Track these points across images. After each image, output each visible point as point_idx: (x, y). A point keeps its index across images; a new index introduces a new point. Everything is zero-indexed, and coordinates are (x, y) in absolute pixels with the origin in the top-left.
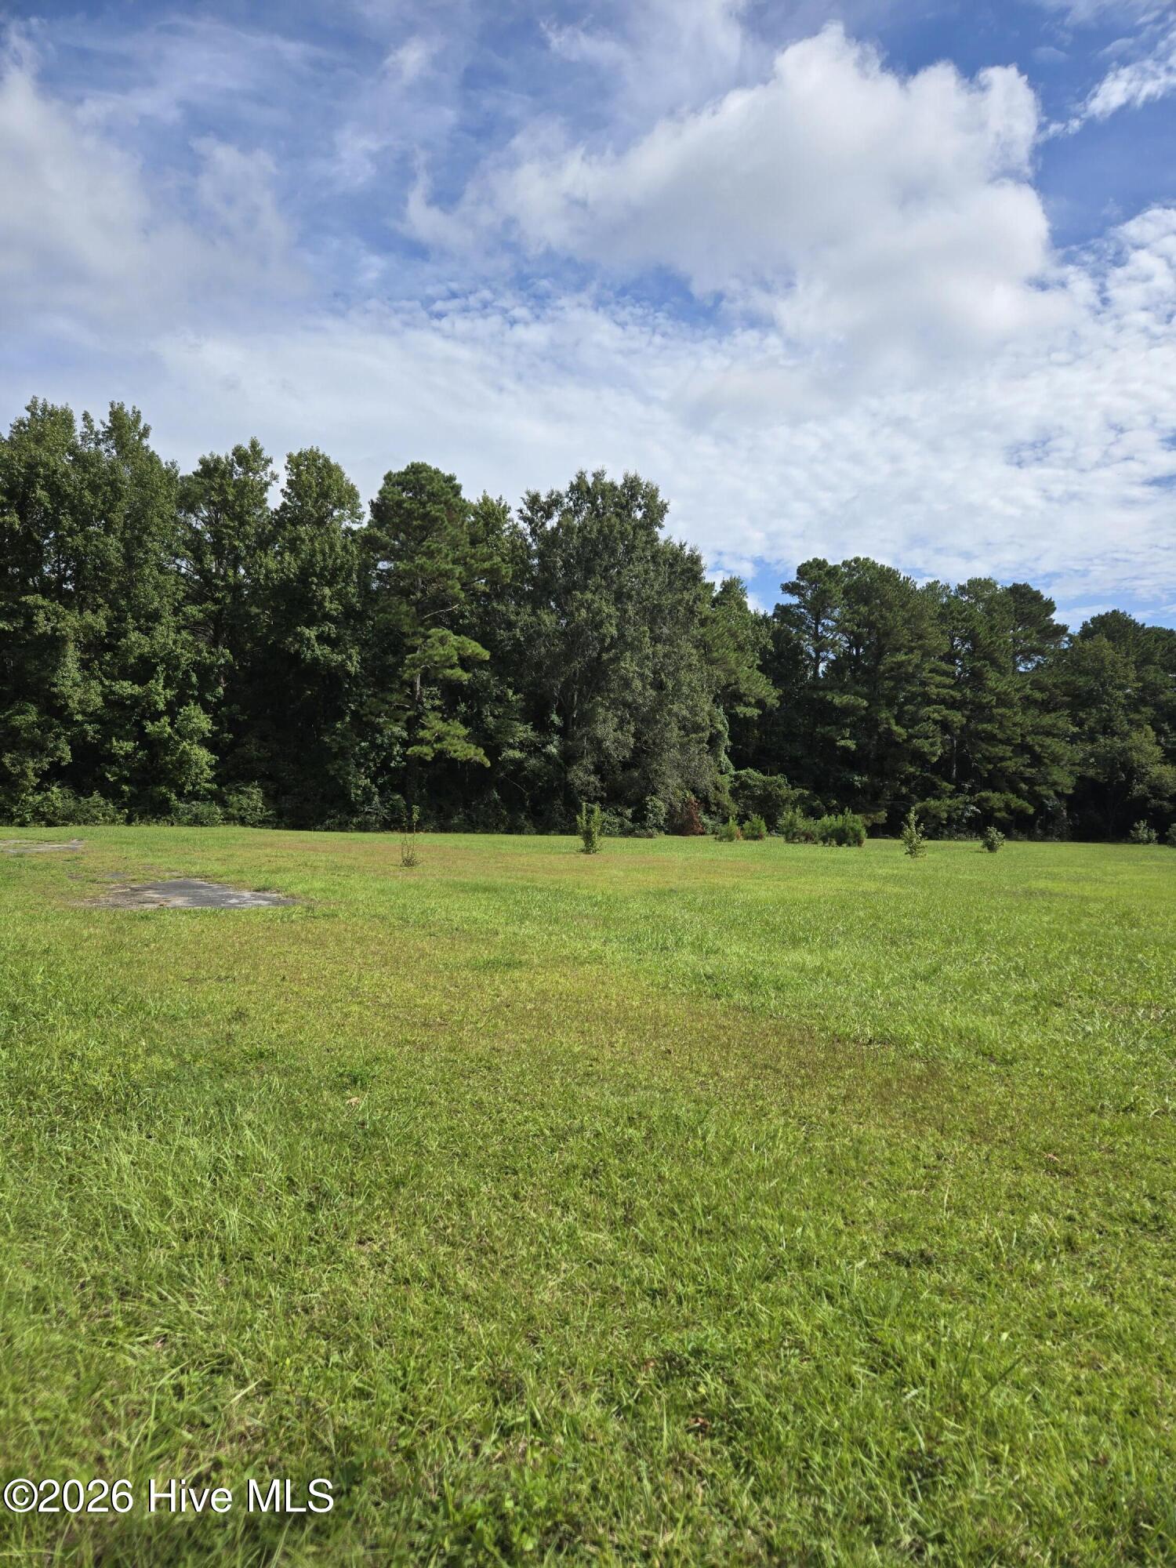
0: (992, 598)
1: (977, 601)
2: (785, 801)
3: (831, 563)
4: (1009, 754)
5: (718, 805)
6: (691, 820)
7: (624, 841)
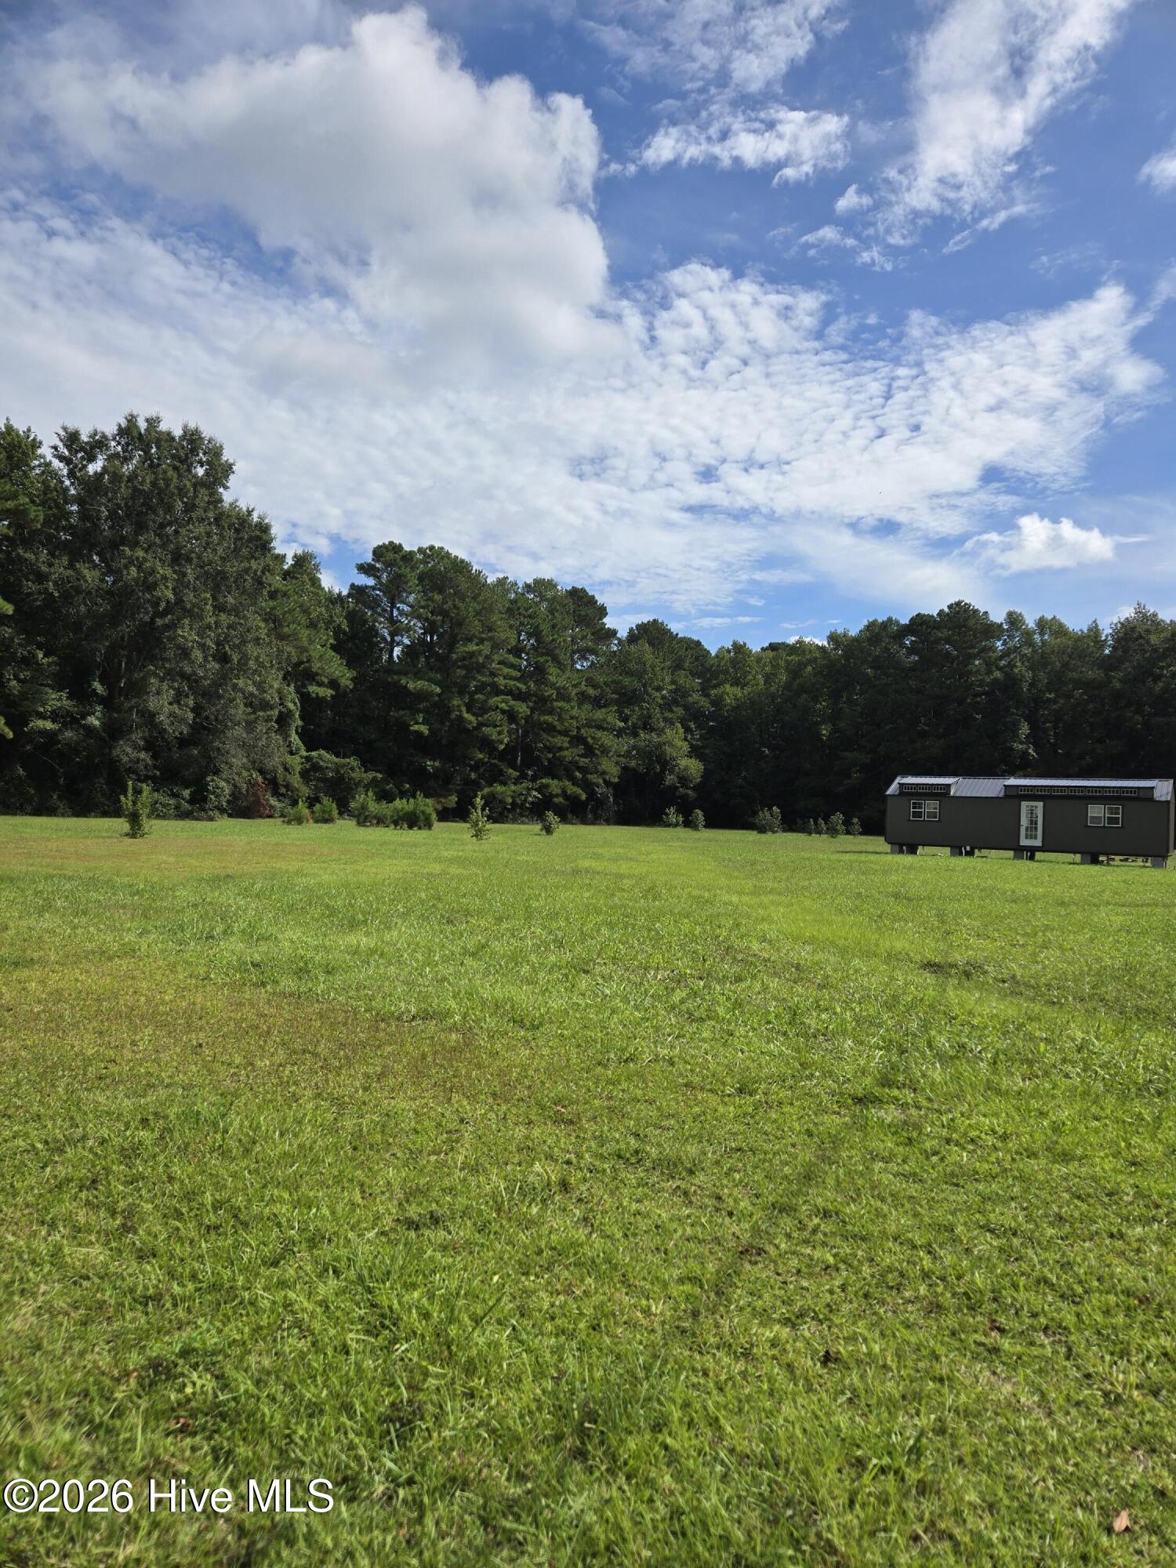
0: (554, 598)
1: (542, 600)
2: (358, 784)
3: (407, 548)
4: (566, 745)
5: (287, 786)
6: (257, 802)
7: (181, 823)
